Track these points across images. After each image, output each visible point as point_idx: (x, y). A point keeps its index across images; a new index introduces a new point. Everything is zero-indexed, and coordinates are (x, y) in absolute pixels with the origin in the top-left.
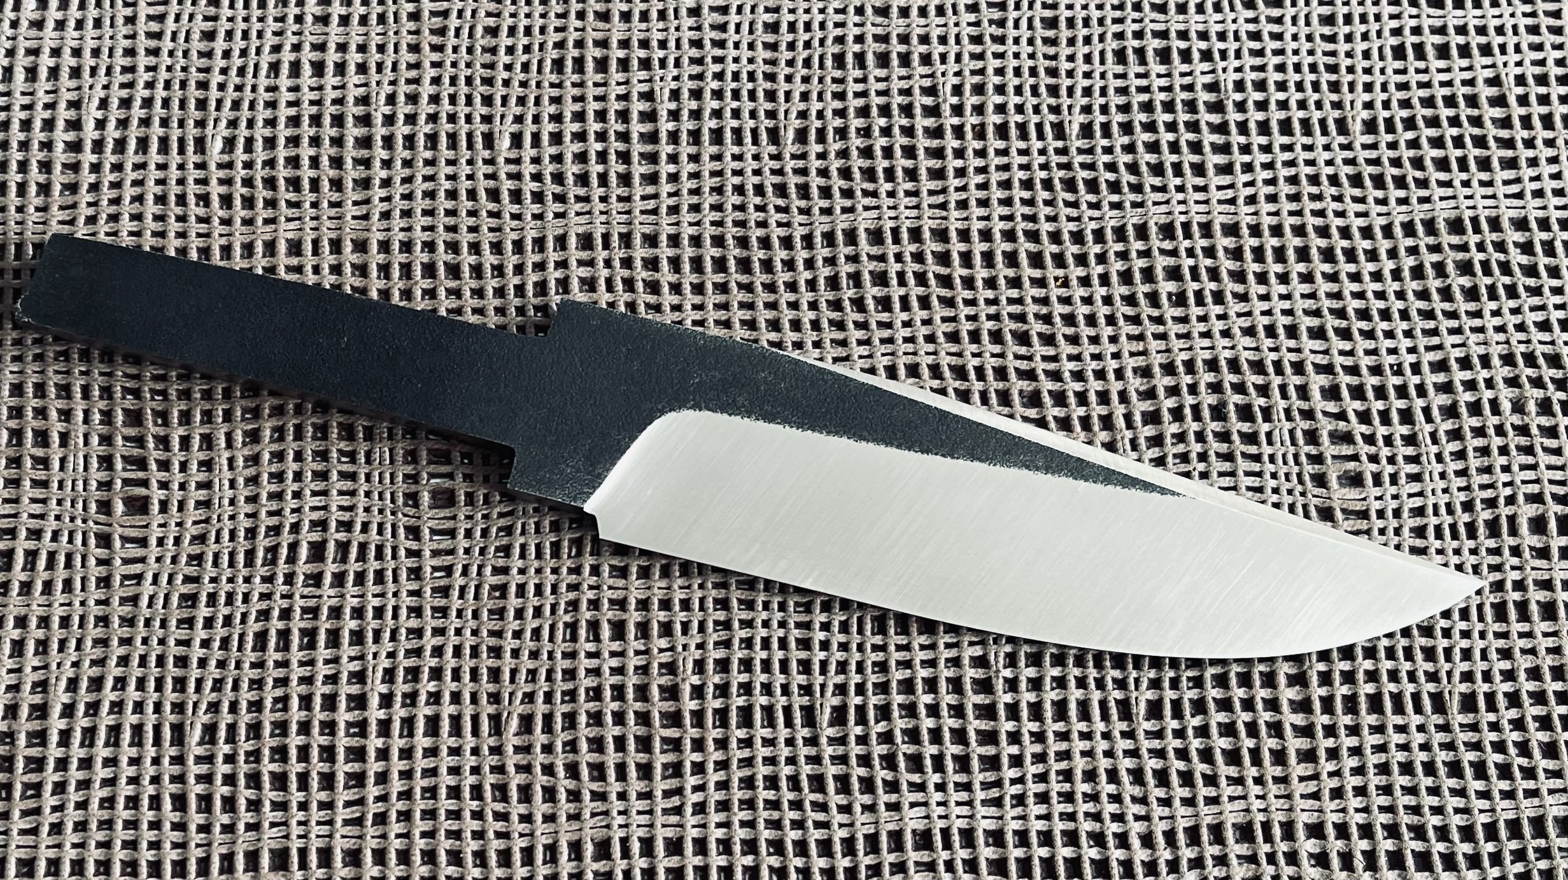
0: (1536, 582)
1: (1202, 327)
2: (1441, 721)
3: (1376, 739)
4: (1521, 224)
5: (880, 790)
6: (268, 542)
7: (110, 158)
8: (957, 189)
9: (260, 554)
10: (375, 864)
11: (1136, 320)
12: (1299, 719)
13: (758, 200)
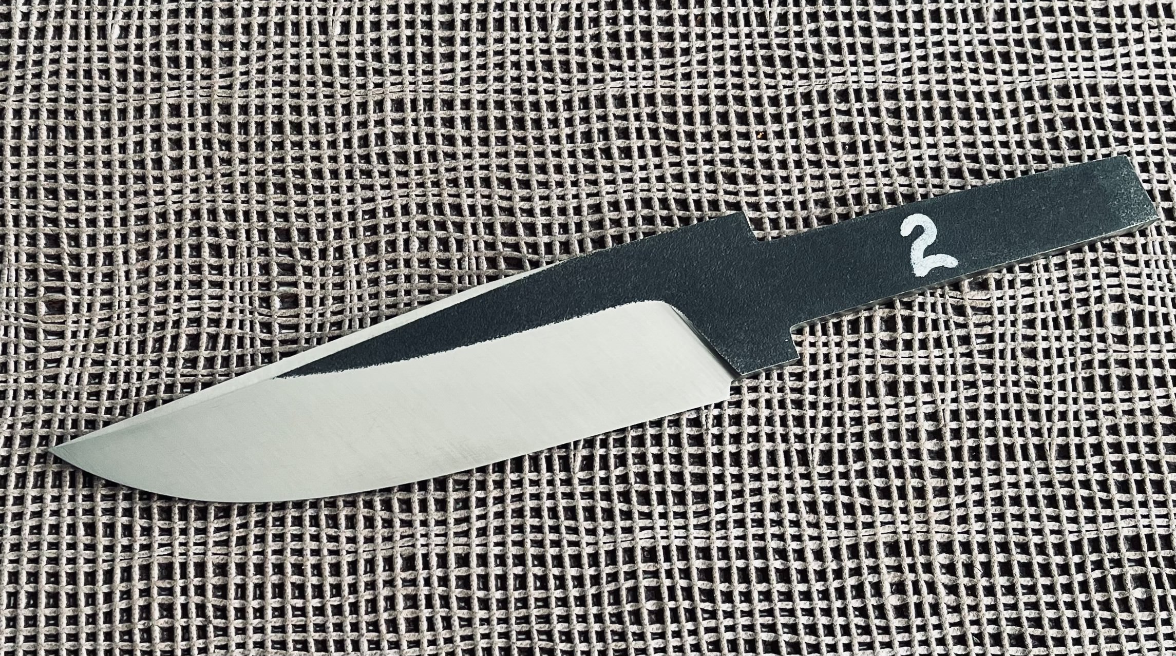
0: (1117, 361)
1: (868, 169)
2: (1042, 466)
3: (994, 479)
4: (1113, 90)
5: (618, 518)
6: (155, 335)
7: (33, 42)
8: (683, 65)
9: (150, 343)
10: (238, 574)
11: (817, 164)
12: (936, 464)
13: (530, 73)
